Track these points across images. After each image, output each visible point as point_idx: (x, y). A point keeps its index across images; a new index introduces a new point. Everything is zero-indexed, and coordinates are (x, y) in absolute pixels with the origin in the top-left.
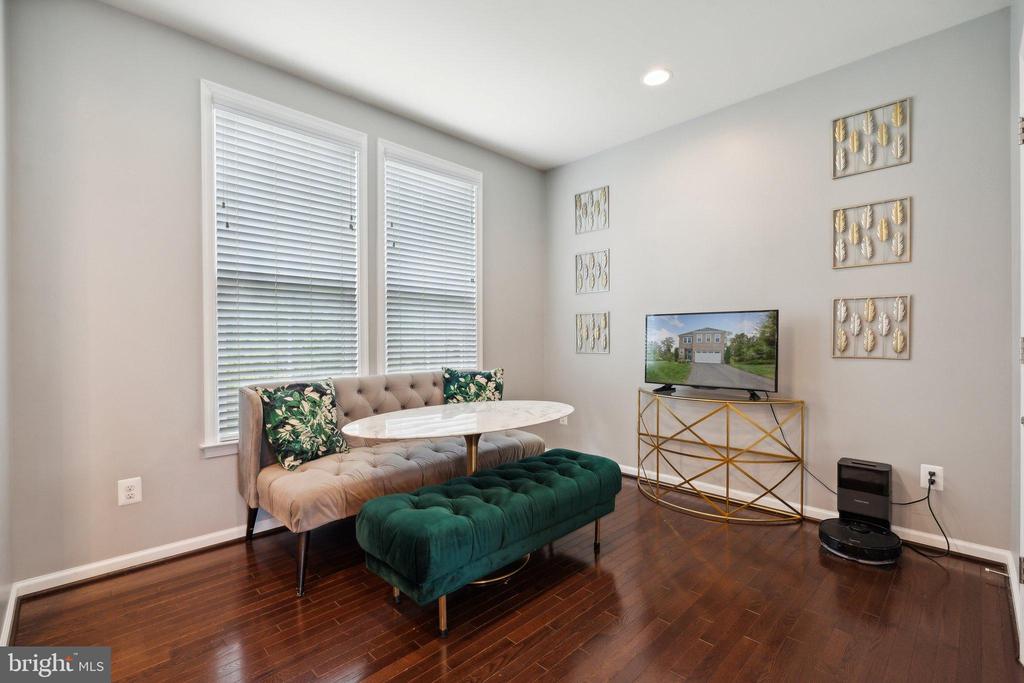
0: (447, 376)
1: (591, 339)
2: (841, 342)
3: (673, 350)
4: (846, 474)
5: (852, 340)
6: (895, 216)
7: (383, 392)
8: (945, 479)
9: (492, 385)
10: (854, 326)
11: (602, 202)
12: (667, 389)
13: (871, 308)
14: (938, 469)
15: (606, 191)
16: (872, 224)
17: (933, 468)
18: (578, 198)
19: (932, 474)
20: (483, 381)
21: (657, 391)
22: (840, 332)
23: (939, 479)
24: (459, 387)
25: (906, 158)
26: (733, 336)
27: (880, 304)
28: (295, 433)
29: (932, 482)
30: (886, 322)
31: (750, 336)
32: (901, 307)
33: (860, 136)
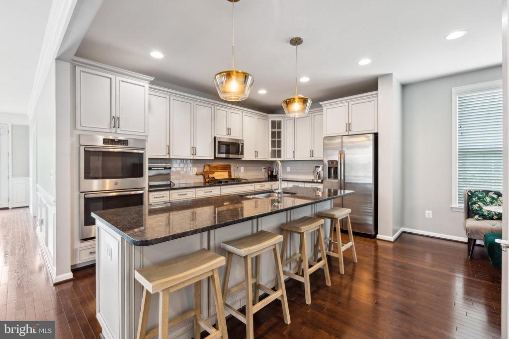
28: (480, 208)
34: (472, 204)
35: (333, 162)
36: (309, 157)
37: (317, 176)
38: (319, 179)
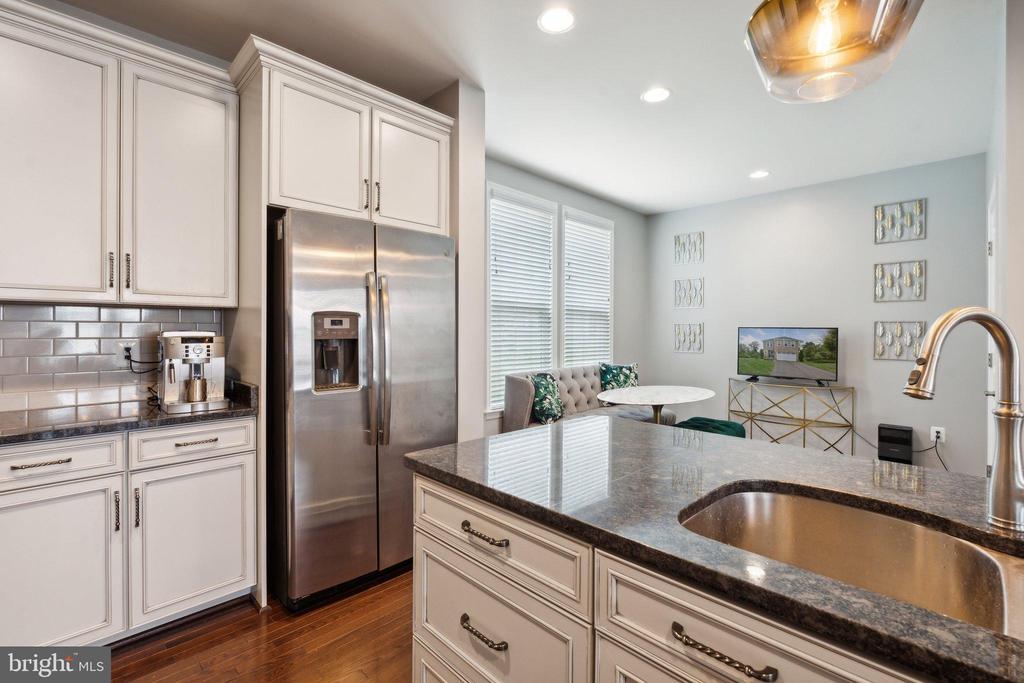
0: (604, 369)
1: (687, 341)
2: (880, 349)
3: (759, 351)
4: (884, 433)
5: (887, 348)
6: (916, 270)
7: (582, 377)
8: (946, 435)
9: (633, 375)
10: (888, 339)
11: (698, 243)
12: (754, 379)
13: (900, 328)
14: (941, 429)
15: (702, 236)
16: (901, 276)
17: (939, 429)
18: (677, 239)
19: (938, 432)
20: (628, 372)
21: (748, 380)
22: (879, 342)
23: (942, 436)
24: (613, 376)
25: (922, 236)
26: (804, 343)
27: (905, 326)
28: (551, 404)
29: (938, 437)
30: (909, 337)
31: (816, 344)
32: (919, 329)
33: (893, 218)
35: (337, 317)
36: (102, 290)
37: (198, 384)
38: (204, 398)
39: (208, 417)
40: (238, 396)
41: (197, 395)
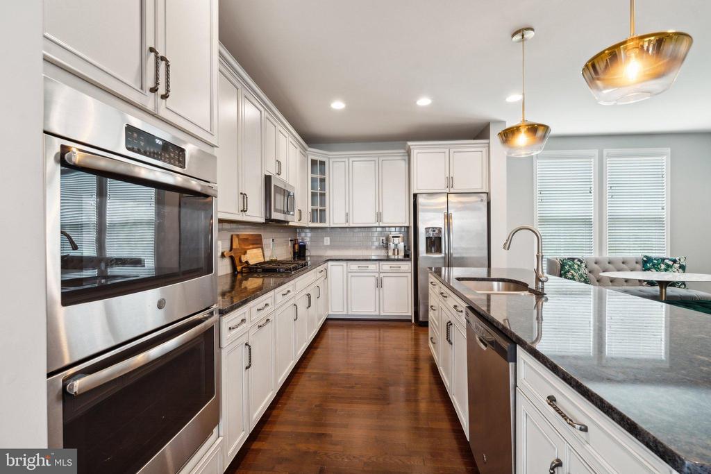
0: (645, 259)
9: (677, 265)
20: (670, 263)
24: (653, 265)
28: (573, 276)
34: (565, 273)
35: (434, 229)
36: (375, 223)
37: (396, 250)
38: (398, 254)
39: (398, 260)
40: (407, 256)
41: (396, 254)
